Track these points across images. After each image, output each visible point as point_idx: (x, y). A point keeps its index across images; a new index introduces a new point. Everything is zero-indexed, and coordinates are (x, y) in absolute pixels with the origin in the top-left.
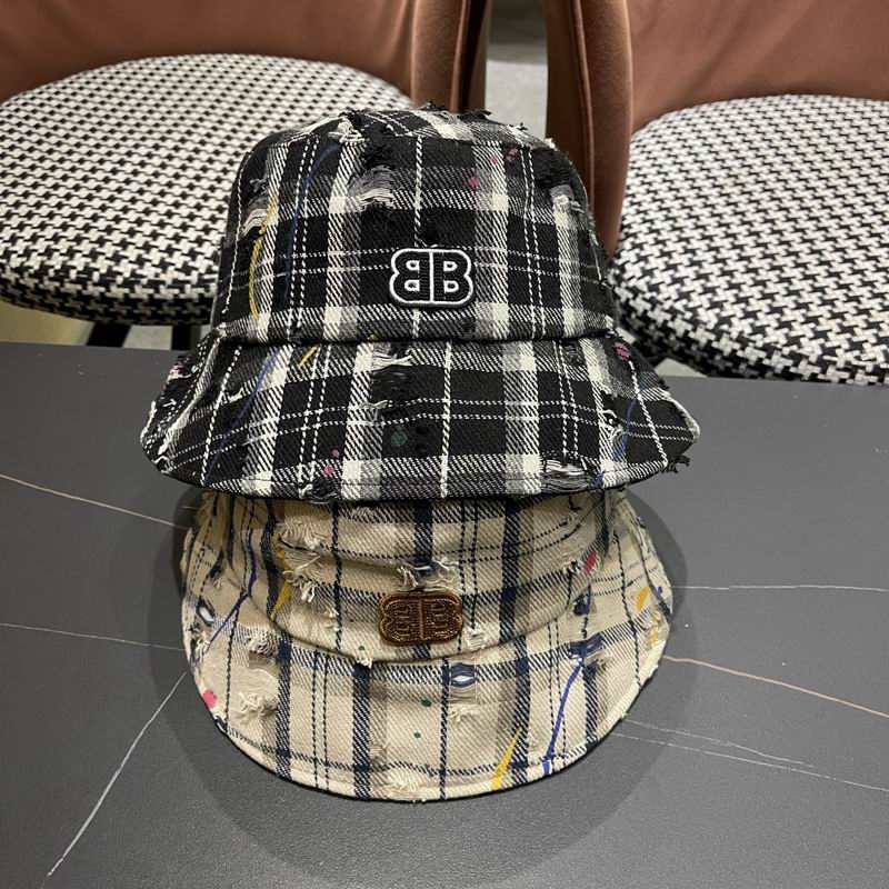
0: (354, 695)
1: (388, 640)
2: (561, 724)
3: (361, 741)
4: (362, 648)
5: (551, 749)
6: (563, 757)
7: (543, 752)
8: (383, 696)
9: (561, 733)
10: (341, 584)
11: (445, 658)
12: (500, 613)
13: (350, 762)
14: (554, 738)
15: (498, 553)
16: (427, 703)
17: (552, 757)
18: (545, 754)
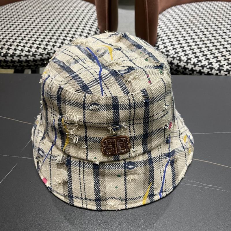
0: (94, 175)
1: (105, 154)
2: (165, 181)
3: (97, 191)
4: (95, 158)
5: (162, 189)
6: (166, 192)
7: (159, 191)
8: (104, 175)
9: (165, 184)
10: (87, 136)
11: (124, 160)
12: (142, 143)
13: (94, 198)
14: (162, 185)
15: (142, 121)
16: (119, 176)
17: (162, 192)
18: (160, 191)
